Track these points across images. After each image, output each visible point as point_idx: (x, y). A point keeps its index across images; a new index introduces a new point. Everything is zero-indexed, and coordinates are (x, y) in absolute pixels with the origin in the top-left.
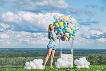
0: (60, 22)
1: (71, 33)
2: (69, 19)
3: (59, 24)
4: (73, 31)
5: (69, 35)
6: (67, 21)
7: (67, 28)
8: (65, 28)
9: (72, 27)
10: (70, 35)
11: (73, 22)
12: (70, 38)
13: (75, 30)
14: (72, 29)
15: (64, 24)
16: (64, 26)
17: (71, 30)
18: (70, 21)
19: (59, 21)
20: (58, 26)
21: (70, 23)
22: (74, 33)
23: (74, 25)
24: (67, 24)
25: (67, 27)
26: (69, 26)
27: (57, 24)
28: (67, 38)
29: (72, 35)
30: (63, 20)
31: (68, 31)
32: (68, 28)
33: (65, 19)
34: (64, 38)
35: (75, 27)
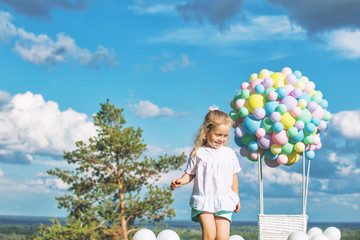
0: (251, 94)
1: (294, 131)
2: (287, 81)
3: (248, 104)
4: (301, 124)
5: (290, 142)
6: (277, 91)
7: (276, 115)
8: (268, 114)
9: (298, 111)
10: (292, 140)
11: (299, 92)
12: (294, 152)
13: (312, 122)
14: (297, 119)
15: (267, 99)
16: (265, 108)
17: (294, 120)
18: (290, 88)
19: (247, 93)
20: (245, 111)
21: (290, 94)
22: (307, 132)
23: (304, 102)
24: (280, 99)
25: (276, 110)
26: (283, 107)
27: (241, 103)
28: (283, 152)
29: (303, 141)
30: (262, 89)
31: (279, 126)
32: (282, 114)
33: (271, 82)
34: (274, 155)
35: (312, 111)
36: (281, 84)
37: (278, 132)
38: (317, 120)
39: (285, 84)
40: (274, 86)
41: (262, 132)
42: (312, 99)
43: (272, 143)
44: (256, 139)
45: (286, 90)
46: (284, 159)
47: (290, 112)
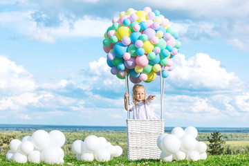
0: (119, 27)
1: (153, 55)
2: (148, 17)
3: (117, 34)
4: (158, 49)
5: (149, 64)
6: (141, 24)
7: (140, 43)
8: (133, 42)
9: (156, 39)
10: (151, 62)
11: (158, 26)
12: (152, 71)
13: (167, 48)
14: (155, 45)
15: (133, 31)
16: (131, 37)
17: (153, 46)
18: (151, 23)
19: (117, 25)
20: (115, 39)
21: (151, 27)
22: (162, 56)
23: (161, 33)
24: (142, 31)
25: (139, 39)
26: (145, 36)
27: (112, 32)
28: (144, 71)
29: (159, 63)
30: (129, 22)
31: (142, 51)
32: (144, 41)
33: (136, 17)
34: (137, 74)
35: (167, 40)
36: (143, 19)
37: (141, 55)
38: (171, 47)
39: (147, 19)
40: (138, 21)
41: (128, 56)
42: (167, 31)
43: (135, 64)
44: (123, 61)
45: (147, 23)
46: (145, 77)
47: (150, 40)
